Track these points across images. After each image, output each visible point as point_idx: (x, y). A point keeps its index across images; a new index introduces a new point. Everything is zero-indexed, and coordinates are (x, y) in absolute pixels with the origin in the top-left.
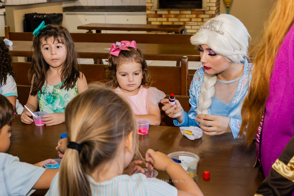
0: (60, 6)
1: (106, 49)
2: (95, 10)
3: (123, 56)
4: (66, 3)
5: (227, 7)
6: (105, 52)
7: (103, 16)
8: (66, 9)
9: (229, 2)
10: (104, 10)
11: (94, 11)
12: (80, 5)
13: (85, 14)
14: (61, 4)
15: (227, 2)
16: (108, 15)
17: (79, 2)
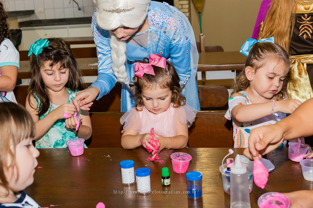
0: (15, 21)
1: (91, 65)
2: (56, 24)
3: (147, 80)
4: (22, 18)
5: (199, 13)
6: (92, 68)
7: (65, 30)
8: (22, 24)
9: (200, 7)
10: (64, 23)
11: (54, 25)
12: (37, 19)
13: (45, 29)
14: (17, 19)
15: (198, 7)
16: (70, 28)
17: (36, 15)
